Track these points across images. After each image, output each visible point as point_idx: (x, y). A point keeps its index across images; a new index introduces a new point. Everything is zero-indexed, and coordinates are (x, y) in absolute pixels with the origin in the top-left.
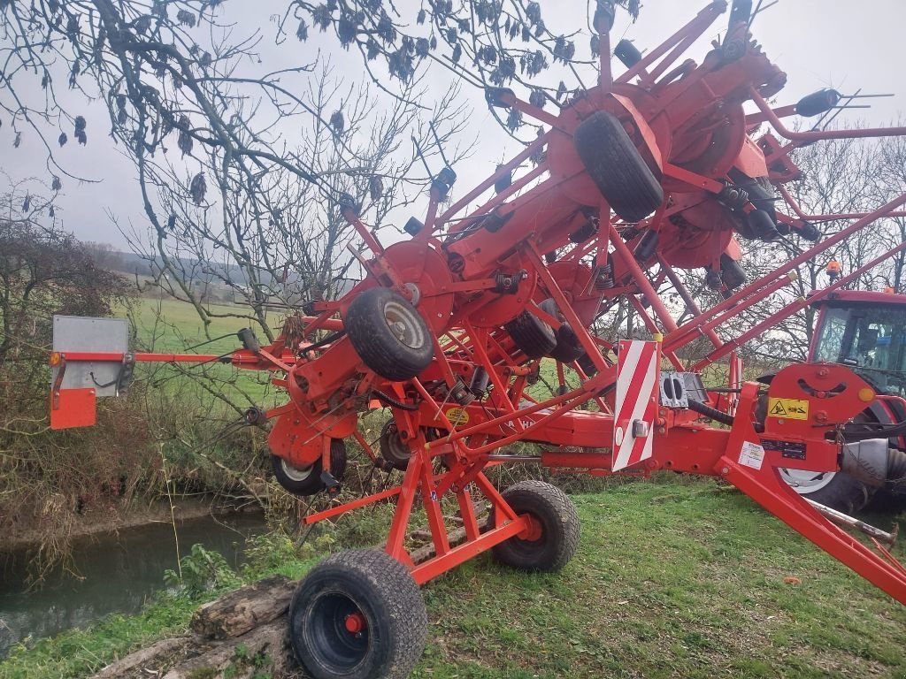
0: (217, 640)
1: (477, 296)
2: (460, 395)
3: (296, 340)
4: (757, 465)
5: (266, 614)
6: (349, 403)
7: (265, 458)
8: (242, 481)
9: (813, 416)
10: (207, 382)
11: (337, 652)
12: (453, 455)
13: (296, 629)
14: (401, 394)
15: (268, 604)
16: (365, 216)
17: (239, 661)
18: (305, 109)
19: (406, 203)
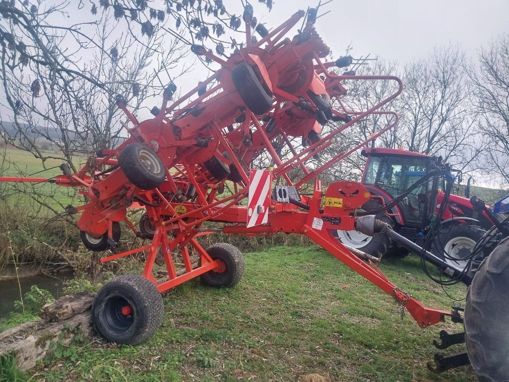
0: (53, 322)
1: (189, 148)
2: (180, 197)
3: (93, 169)
4: (320, 228)
5: (79, 309)
6: (121, 202)
7: (72, 241)
8: (59, 252)
9: (344, 205)
10: (36, 196)
11: (117, 325)
12: (179, 230)
13: (96, 315)
14: (150, 198)
15: (80, 304)
16: (131, 101)
17: (66, 331)
18: (96, 45)
19: (154, 95)
